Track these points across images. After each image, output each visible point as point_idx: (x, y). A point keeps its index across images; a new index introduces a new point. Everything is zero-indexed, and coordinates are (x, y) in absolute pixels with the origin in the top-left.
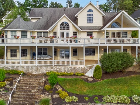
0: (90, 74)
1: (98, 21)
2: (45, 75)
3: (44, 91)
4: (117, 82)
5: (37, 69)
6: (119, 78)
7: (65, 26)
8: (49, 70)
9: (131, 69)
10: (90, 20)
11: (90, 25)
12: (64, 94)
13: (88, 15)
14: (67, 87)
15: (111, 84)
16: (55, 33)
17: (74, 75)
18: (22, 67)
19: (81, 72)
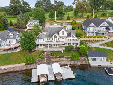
0: (62, 51)
1: (66, 34)
2: (51, 52)
3: (52, 55)
4: (69, 53)
5: (49, 50)
6: (69, 52)
7: (55, 37)
8: (52, 50)
9: (73, 49)
10: (63, 34)
11: (63, 35)
12: (56, 56)
13: (63, 33)
14: (57, 55)
15: (67, 53)
16: (52, 39)
17: (58, 52)
18: (45, 50)
19: (60, 51)
